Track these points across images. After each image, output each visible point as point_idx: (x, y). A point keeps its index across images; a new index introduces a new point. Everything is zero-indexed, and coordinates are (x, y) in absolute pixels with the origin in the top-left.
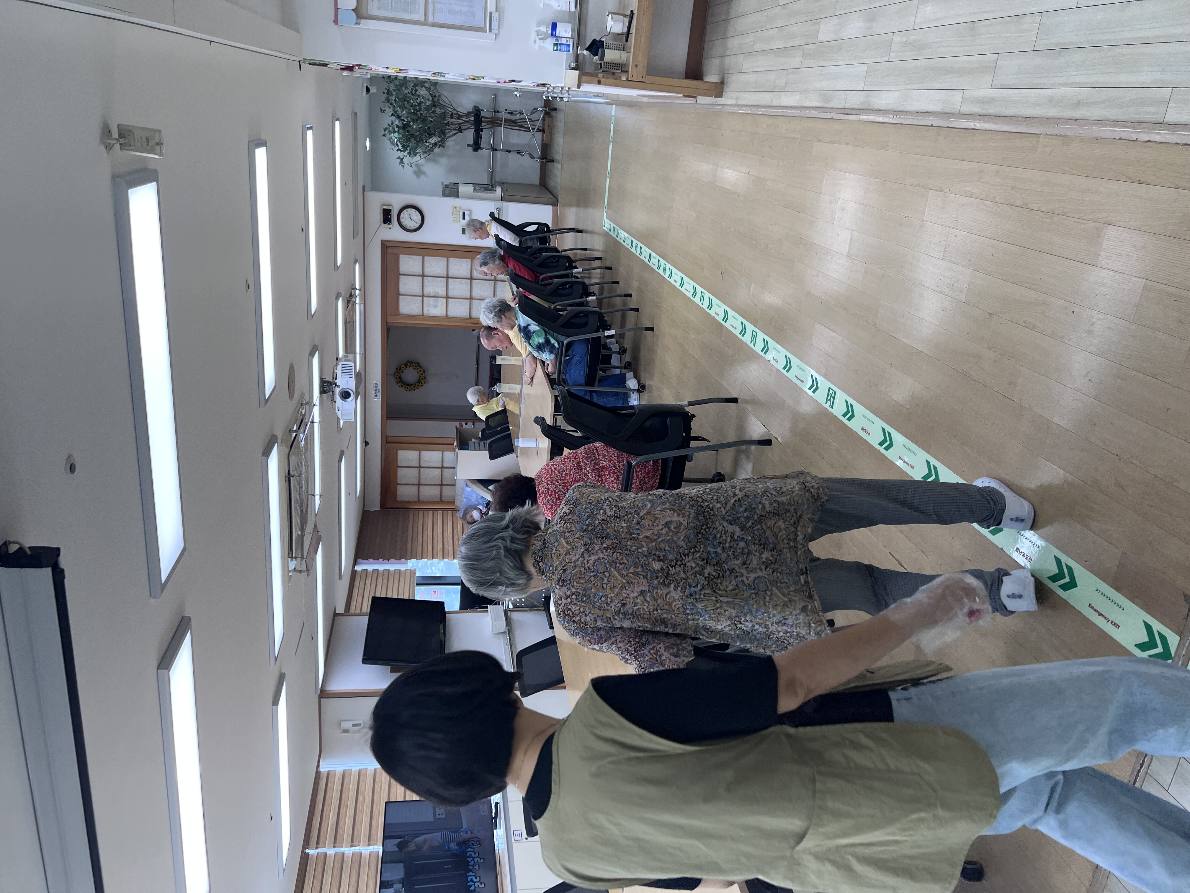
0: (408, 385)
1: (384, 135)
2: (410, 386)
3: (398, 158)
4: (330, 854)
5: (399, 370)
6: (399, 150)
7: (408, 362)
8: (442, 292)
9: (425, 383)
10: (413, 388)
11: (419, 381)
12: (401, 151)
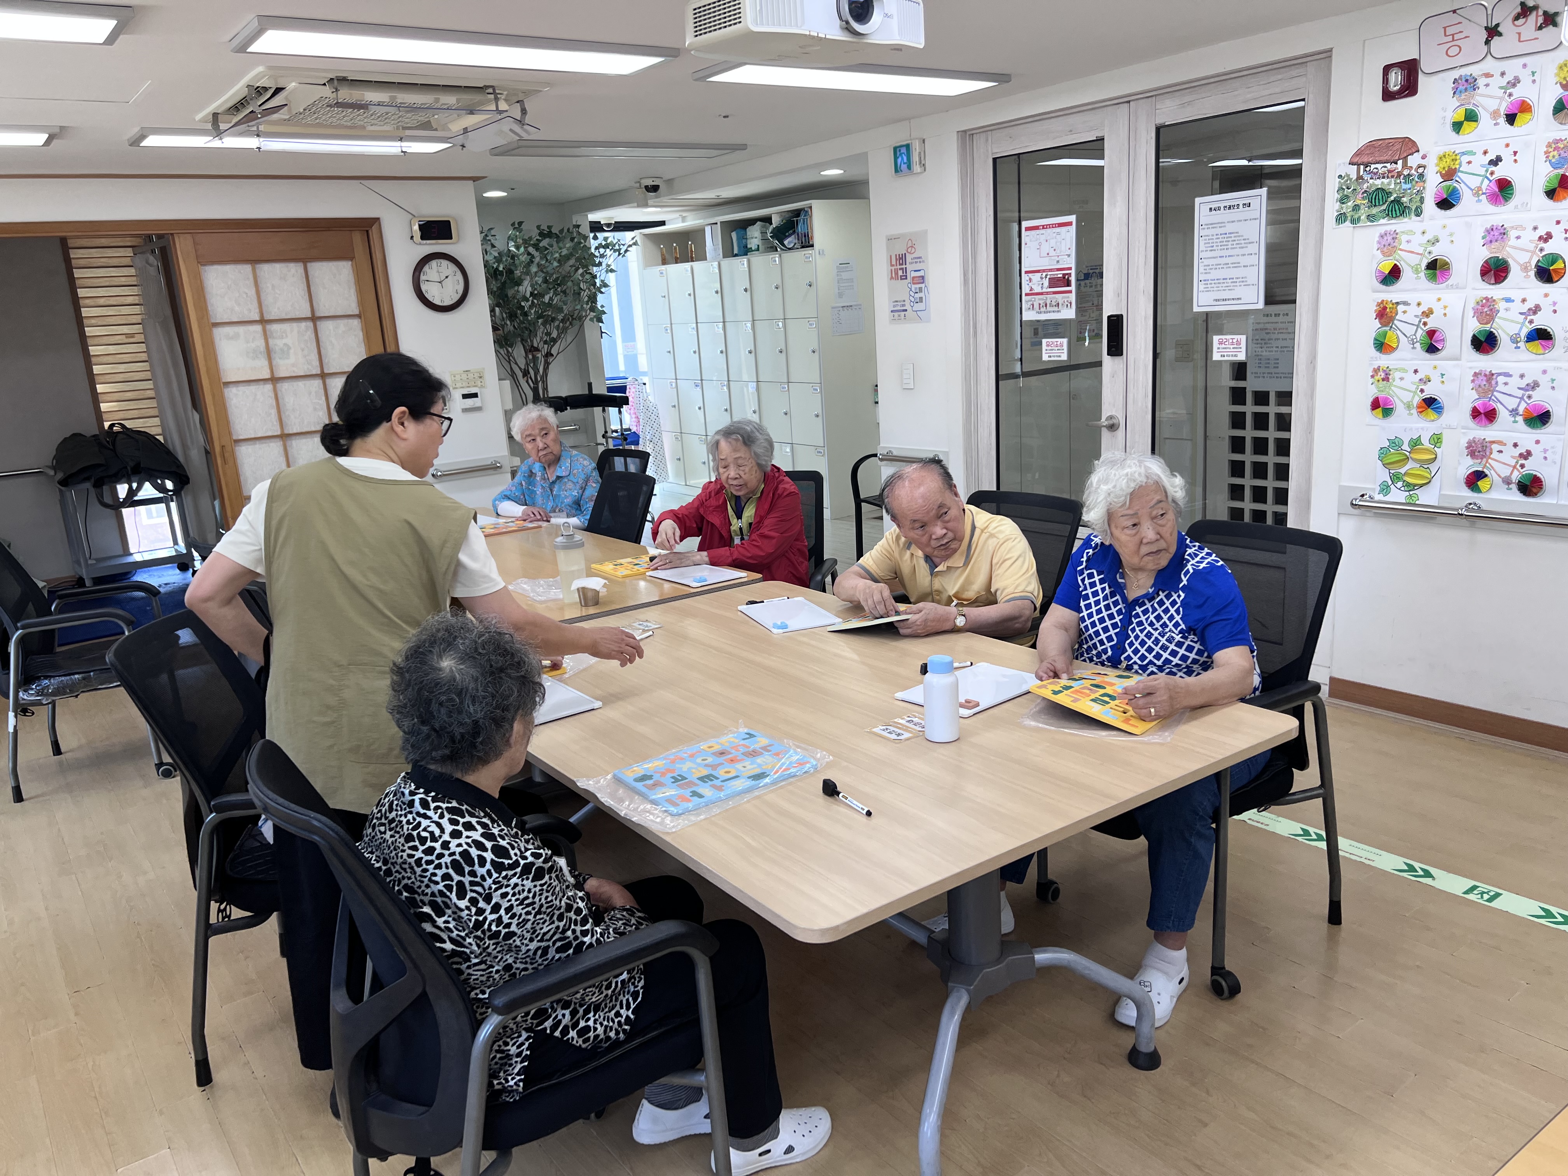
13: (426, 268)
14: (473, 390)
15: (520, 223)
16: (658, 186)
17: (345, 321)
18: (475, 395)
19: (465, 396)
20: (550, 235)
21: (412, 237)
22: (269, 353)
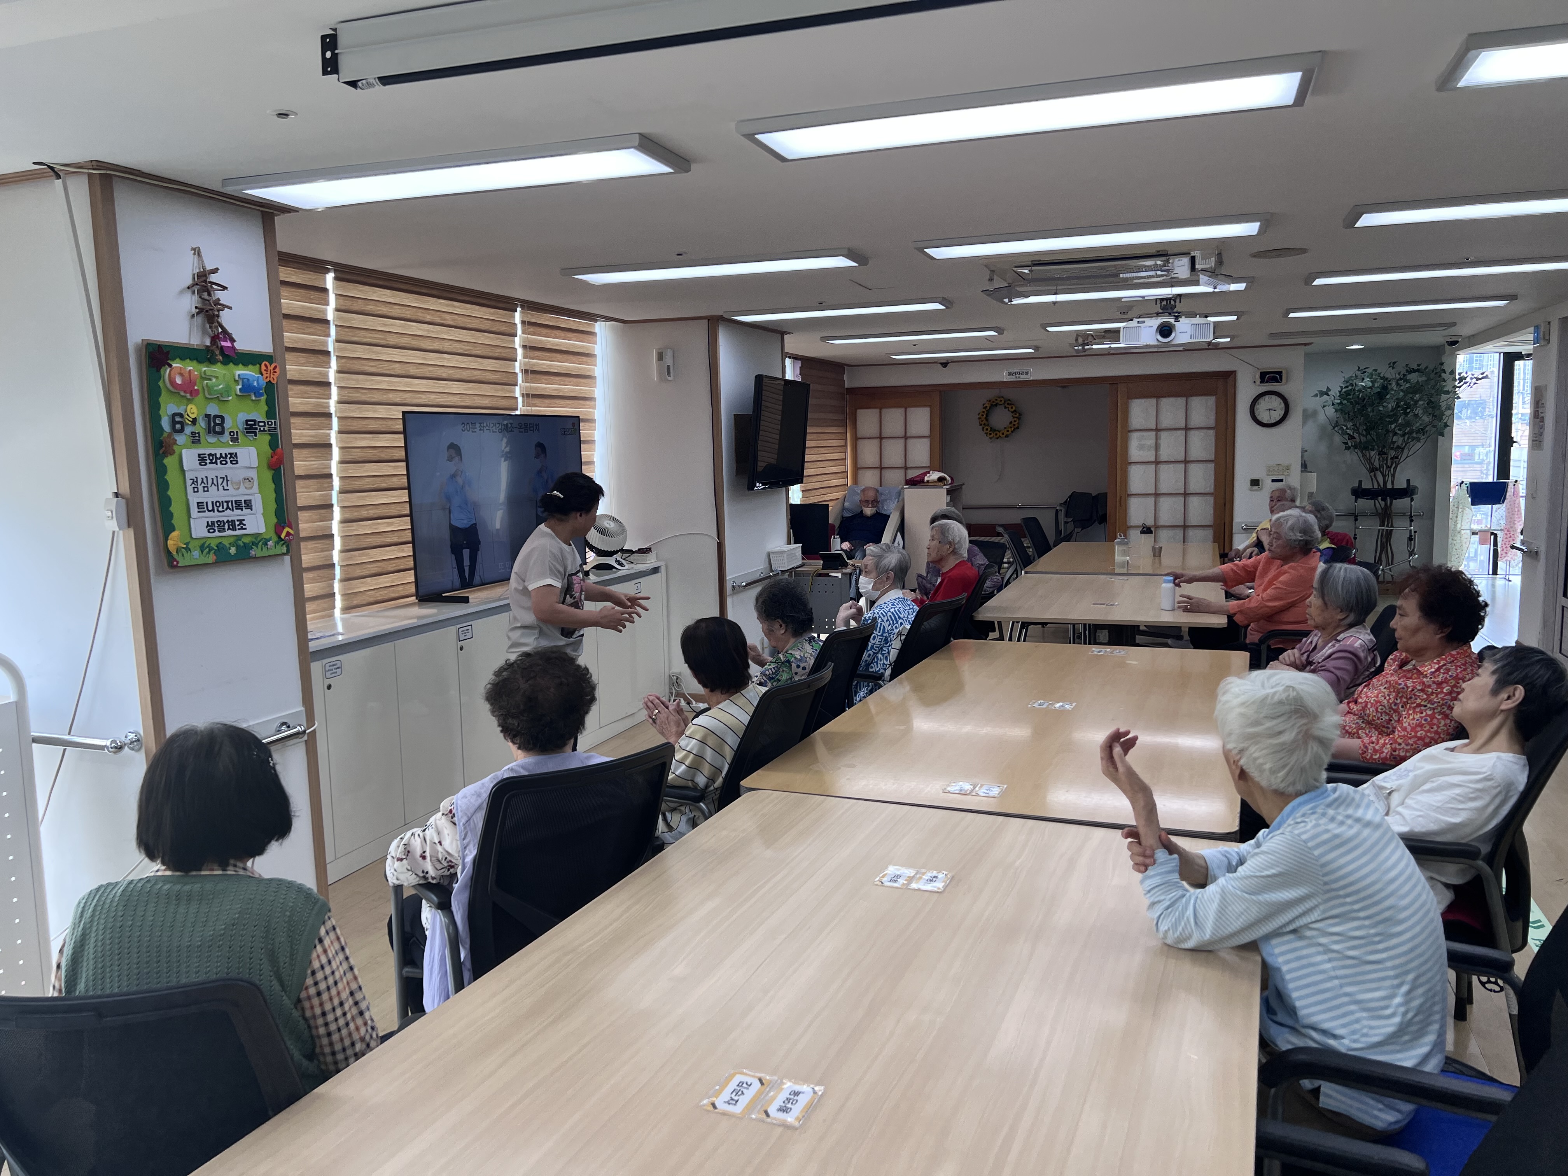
0: (987, 416)
1: (1359, 368)
2: (985, 419)
3: (1328, 388)
4: (514, 342)
5: (1008, 403)
6: (1341, 387)
7: (1020, 415)
8: (1164, 455)
9: (991, 438)
10: (983, 423)
11: (993, 430)
12: (1340, 392)
13: (1261, 401)
14: (1280, 477)
15: (1394, 363)
16: (1457, 342)
17: (1205, 431)
18: (1281, 480)
19: (1273, 481)
20: (1415, 371)
21: (1255, 382)
22: (1157, 447)
